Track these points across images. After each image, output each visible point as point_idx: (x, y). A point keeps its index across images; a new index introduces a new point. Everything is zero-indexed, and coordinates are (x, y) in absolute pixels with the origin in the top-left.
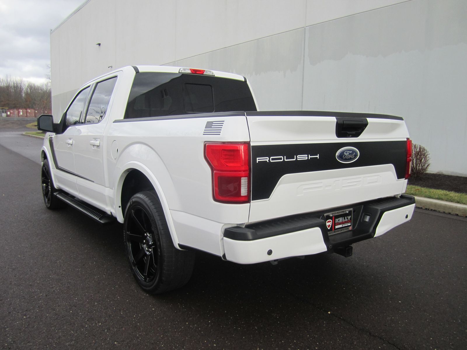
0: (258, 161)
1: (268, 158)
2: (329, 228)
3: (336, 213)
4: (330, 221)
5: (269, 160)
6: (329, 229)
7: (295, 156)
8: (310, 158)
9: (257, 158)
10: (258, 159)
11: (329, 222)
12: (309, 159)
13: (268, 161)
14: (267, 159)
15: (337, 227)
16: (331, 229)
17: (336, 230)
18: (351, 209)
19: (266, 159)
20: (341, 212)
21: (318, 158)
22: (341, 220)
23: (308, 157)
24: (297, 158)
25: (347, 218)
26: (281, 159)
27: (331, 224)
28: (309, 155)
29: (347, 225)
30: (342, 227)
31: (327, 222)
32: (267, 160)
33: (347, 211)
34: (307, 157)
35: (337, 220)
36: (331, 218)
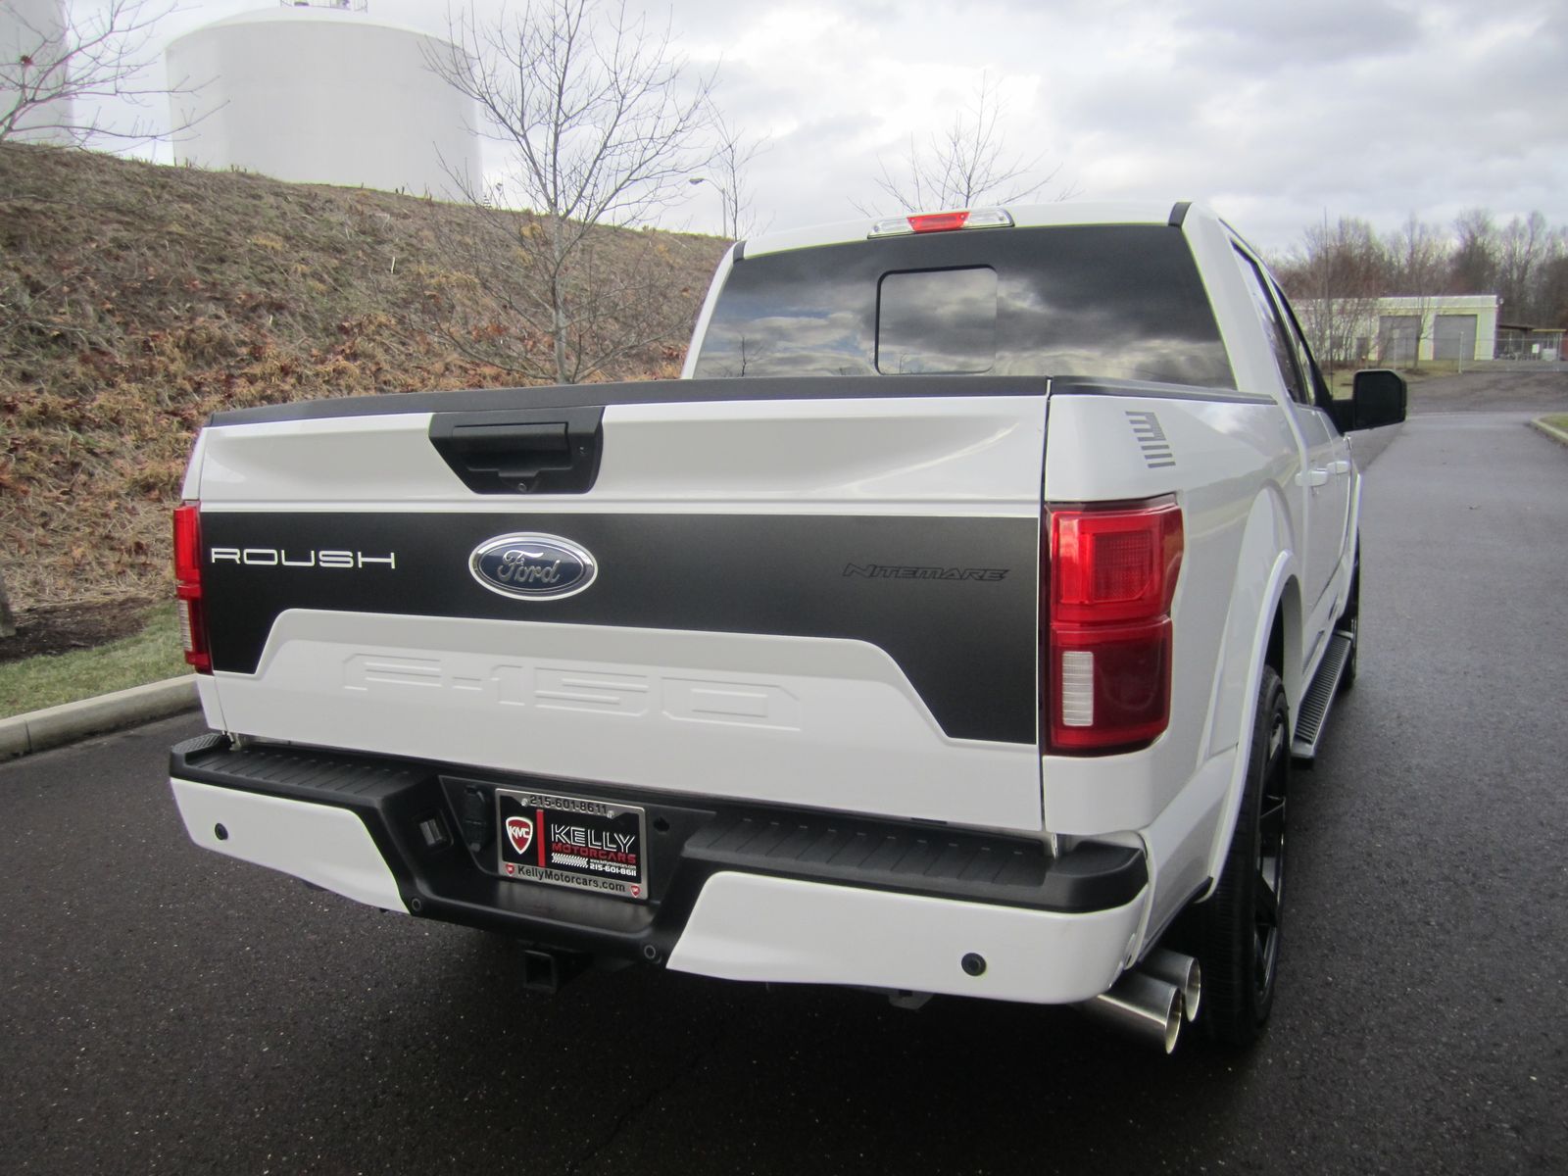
0: (214, 557)
1: (237, 551)
2: (521, 848)
3: (551, 800)
4: (526, 825)
5: (241, 559)
6: (521, 852)
7: (313, 552)
8: (363, 563)
9: (214, 550)
10: (216, 553)
11: (521, 825)
12: (360, 566)
13: (238, 562)
14: (235, 554)
15: (557, 858)
16: (530, 857)
17: (555, 871)
18: (637, 808)
19: (233, 554)
20: (577, 804)
21: (393, 567)
22: (579, 835)
23: (355, 558)
24: (317, 560)
25: (613, 840)
26: (270, 557)
27: (530, 837)
28: (359, 554)
29: (616, 871)
30: (588, 871)
31: (513, 823)
32: (237, 558)
33: (611, 808)
34: (351, 560)
35: (559, 833)
36: (529, 812)
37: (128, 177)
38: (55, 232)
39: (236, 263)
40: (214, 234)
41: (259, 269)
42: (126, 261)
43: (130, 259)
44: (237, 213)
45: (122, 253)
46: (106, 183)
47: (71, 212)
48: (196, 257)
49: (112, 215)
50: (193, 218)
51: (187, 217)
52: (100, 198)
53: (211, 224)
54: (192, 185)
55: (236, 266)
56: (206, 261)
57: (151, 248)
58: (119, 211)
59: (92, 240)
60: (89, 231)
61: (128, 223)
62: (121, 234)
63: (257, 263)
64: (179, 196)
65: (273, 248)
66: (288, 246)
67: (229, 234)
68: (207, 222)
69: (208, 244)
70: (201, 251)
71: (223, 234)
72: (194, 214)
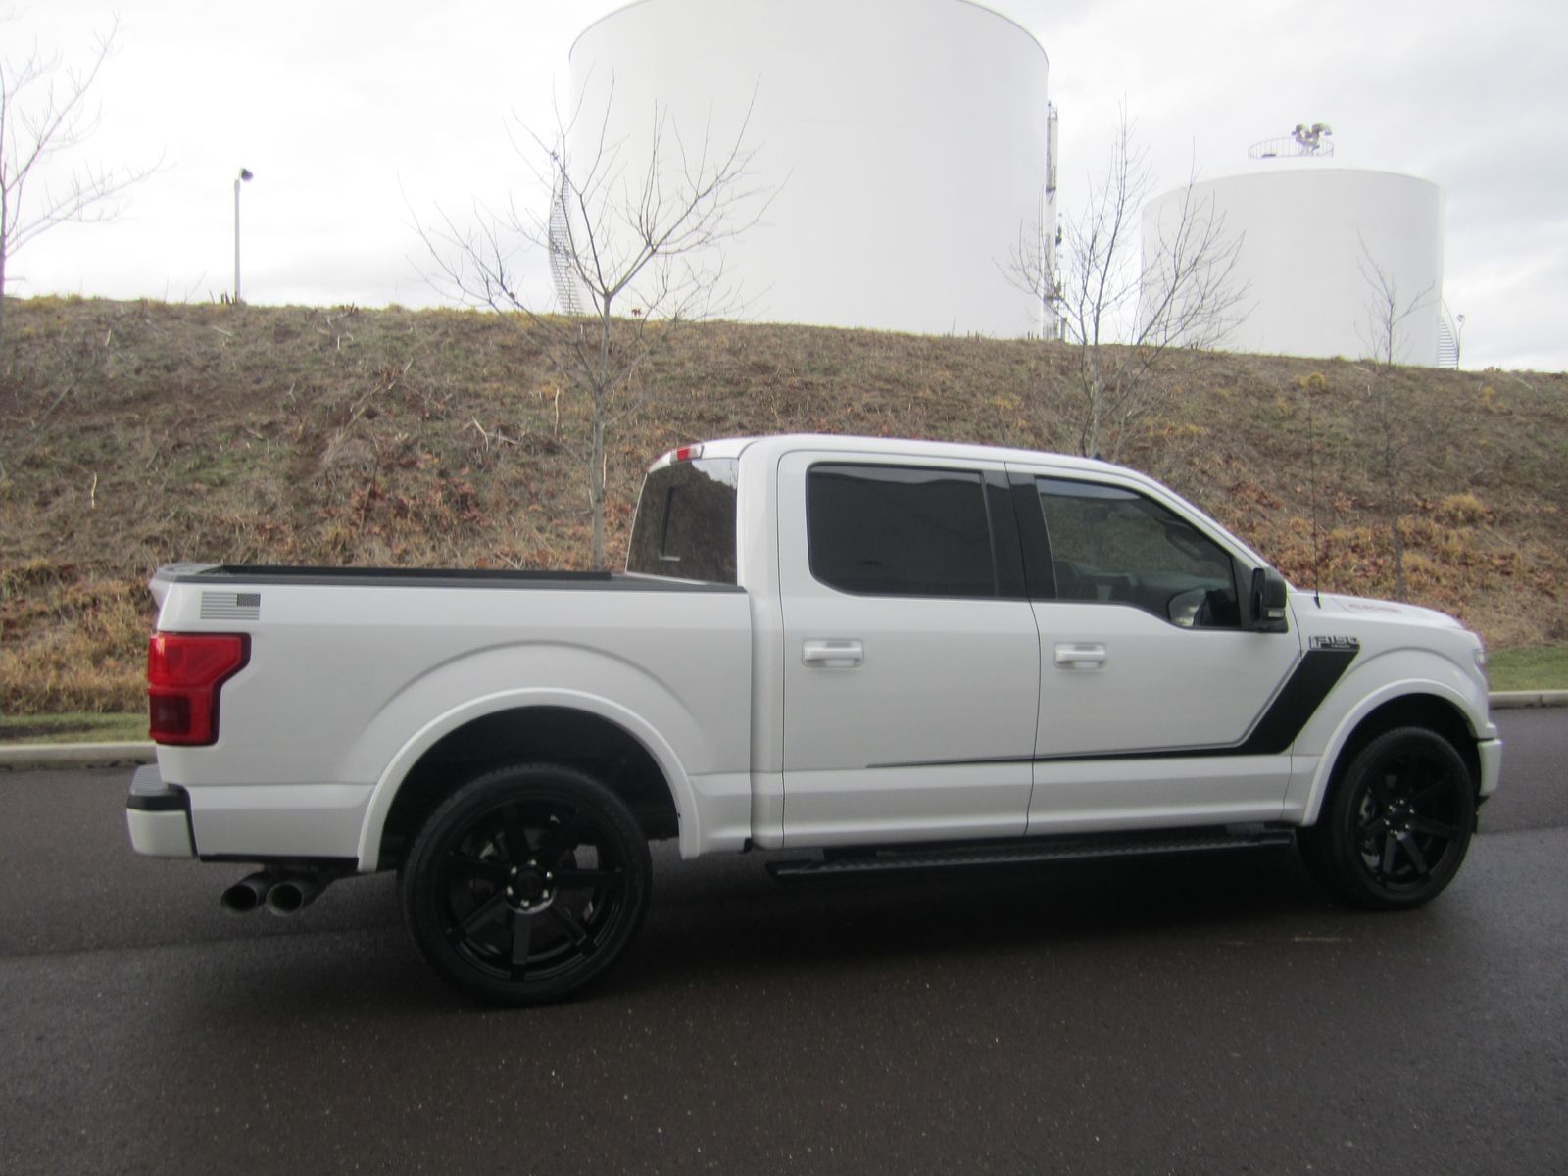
37: (912, 351)
38: (825, 400)
39: (965, 421)
40: (960, 397)
41: (984, 425)
42: (869, 421)
43: (871, 420)
44: (992, 376)
45: (869, 415)
46: (888, 358)
47: (846, 384)
48: (931, 416)
49: (881, 384)
50: (948, 383)
51: (944, 383)
52: (874, 371)
53: (962, 387)
54: (963, 355)
55: (963, 423)
56: (939, 420)
57: (894, 410)
58: (887, 381)
59: (850, 405)
60: (851, 398)
61: (888, 390)
62: (876, 400)
63: (985, 420)
64: (947, 366)
65: (1005, 407)
66: (1023, 404)
67: (974, 395)
68: (958, 386)
69: (948, 406)
70: (938, 411)
71: (968, 396)
72: (950, 380)
